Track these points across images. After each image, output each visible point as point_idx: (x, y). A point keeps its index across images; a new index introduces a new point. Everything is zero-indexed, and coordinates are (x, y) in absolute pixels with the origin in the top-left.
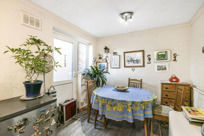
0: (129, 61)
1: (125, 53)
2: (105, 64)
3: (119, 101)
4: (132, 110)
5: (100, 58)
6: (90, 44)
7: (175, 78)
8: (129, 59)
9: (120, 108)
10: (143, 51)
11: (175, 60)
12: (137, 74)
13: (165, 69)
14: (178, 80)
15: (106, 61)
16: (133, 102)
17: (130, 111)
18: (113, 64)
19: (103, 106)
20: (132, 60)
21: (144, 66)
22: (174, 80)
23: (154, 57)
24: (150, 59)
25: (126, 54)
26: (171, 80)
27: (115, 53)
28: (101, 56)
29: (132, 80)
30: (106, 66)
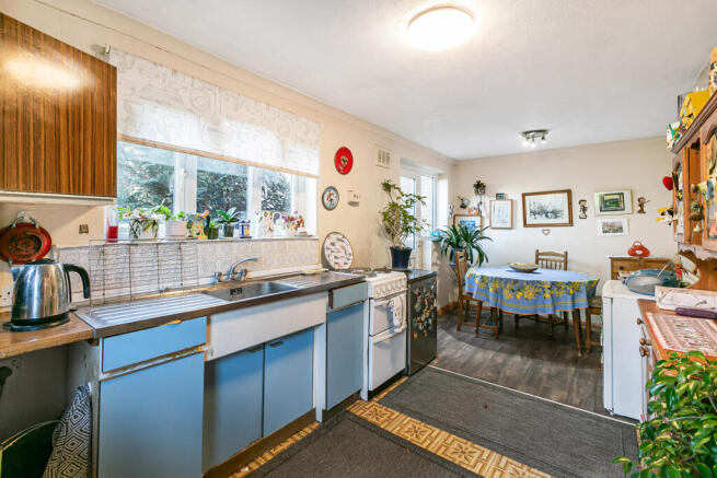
0: (534, 213)
1: (524, 195)
2: (477, 220)
3: (528, 282)
4: (552, 295)
5: (463, 206)
6: (440, 176)
7: (641, 248)
8: (534, 208)
9: (529, 294)
10: (569, 192)
11: (641, 211)
12: (555, 240)
13: (620, 229)
14: (646, 252)
15: (479, 213)
16: (553, 283)
17: (548, 296)
18: (494, 219)
19: (498, 292)
20: (543, 212)
21: (571, 223)
22: (639, 252)
23: (594, 204)
24: (584, 209)
25: (527, 197)
26: (632, 252)
27: (500, 196)
28: (466, 202)
29: (543, 254)
30: (478, 223)
